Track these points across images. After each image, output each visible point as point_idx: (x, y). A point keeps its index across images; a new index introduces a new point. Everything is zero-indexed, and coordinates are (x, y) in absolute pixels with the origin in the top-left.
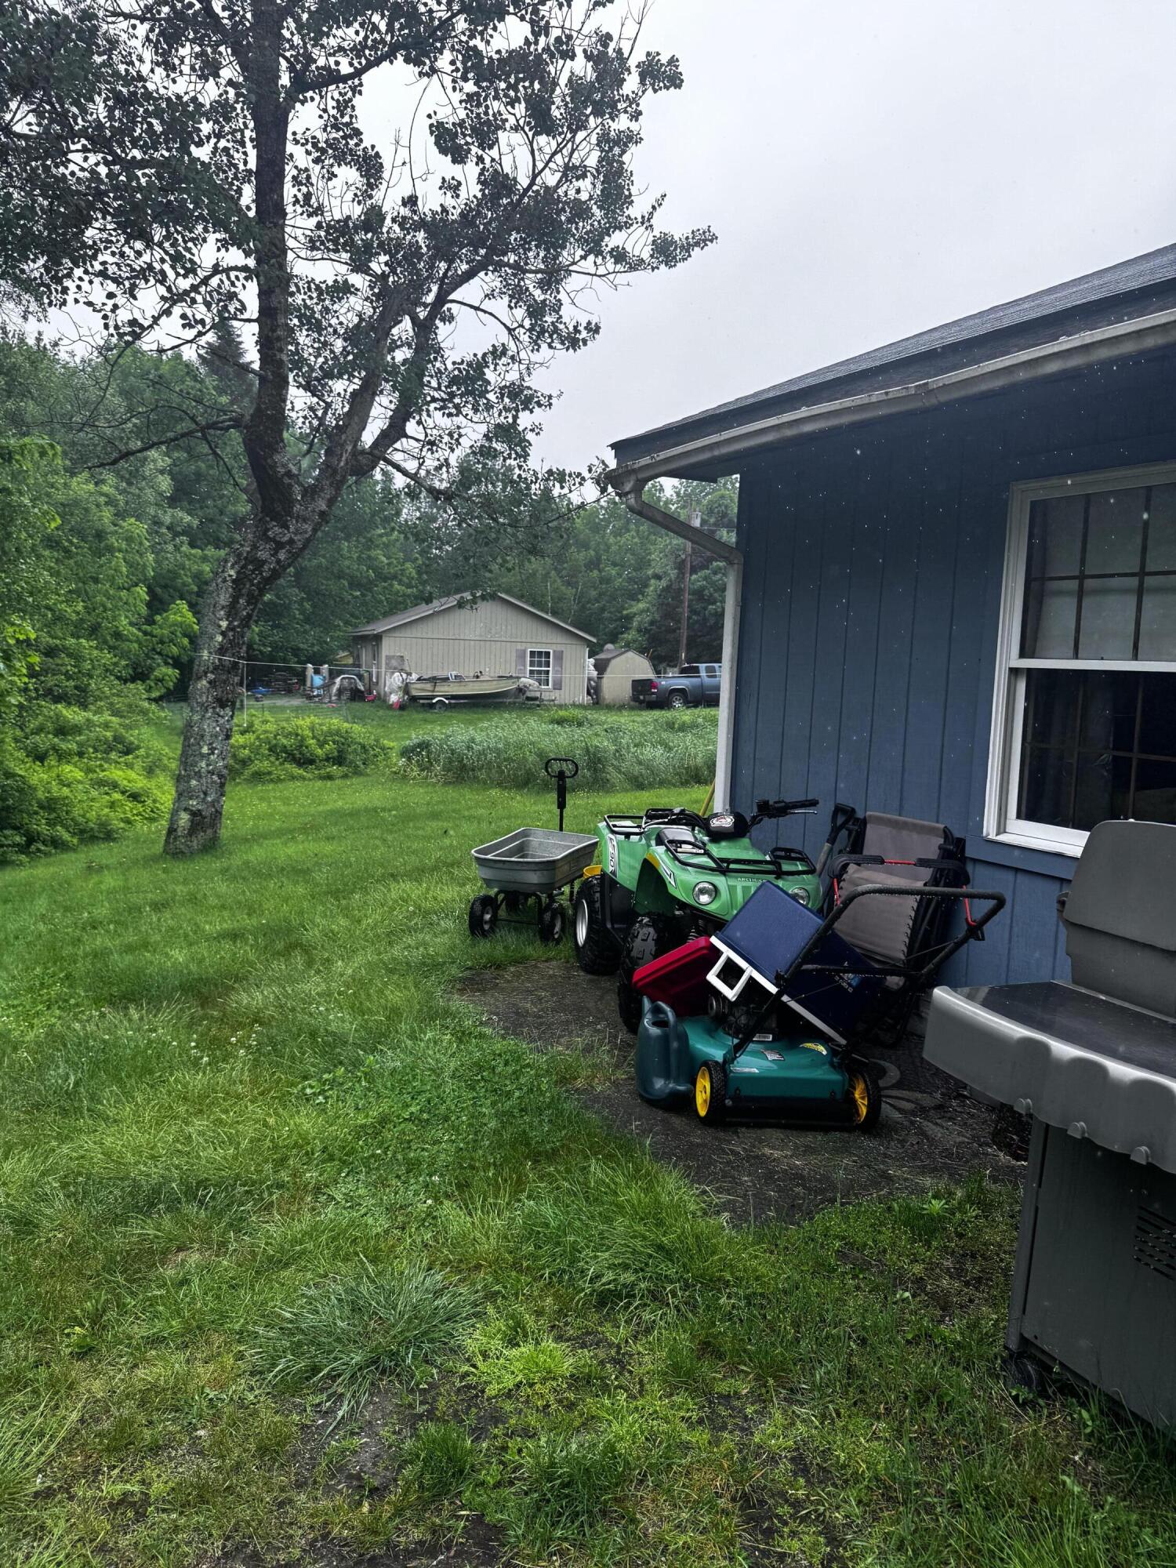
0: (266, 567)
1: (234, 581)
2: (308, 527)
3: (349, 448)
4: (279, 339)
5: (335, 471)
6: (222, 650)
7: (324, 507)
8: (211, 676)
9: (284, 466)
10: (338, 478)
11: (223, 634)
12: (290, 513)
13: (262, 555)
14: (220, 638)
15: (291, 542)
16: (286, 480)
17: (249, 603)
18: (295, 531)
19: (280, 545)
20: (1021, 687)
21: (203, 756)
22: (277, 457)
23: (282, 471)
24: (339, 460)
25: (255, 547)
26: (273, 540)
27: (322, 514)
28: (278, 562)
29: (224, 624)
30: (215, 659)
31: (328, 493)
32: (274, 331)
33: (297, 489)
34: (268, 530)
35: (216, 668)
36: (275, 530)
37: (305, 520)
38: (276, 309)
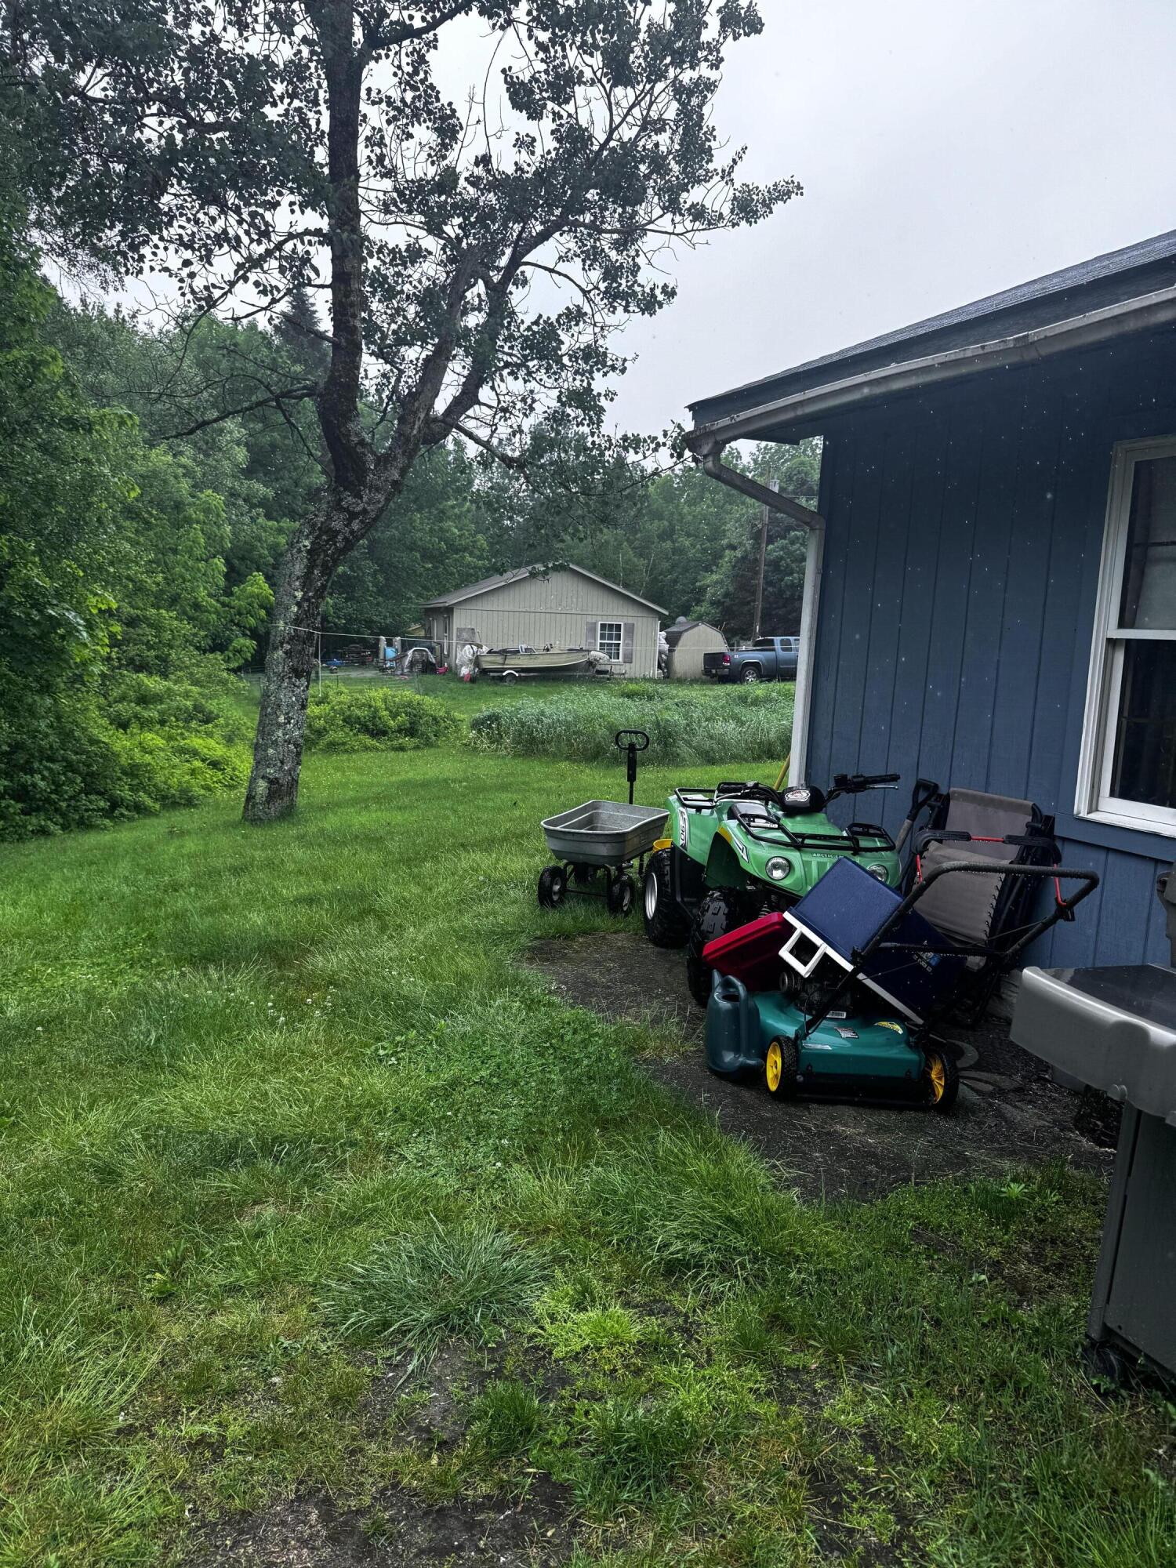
0: (340, 537)
1: (308, 552)
2: (381, 497)
3: (422, 416)
4: (352, 305)
5: (408, 440)
6: (297, 621)
7: (396, 476)
8: (287, 647)
9: (357, 434)
10: (411, 446)
11: (298, 604)
12: (363, 483)
13: (337, 524)
14: (295, 609)
15: (365, 511)
16: (359, 449)
17: (323, 574)
18: (368, 501)
19: (353, 516)
20: (1120, 658)
21: (279, 725)
22: (350, 426)
23: (356, 440)
24: (412, 428)
25: (329, 518)
26: (347, 510)
27: (395, 483)
28: (352, 532)
29: (299, 594)
30: (291, 629)
31: (401, 461)
32: (347, 296)
33: (370, 457)
34: (341, 500)
35: (292, 638)
36: (348, 500)
37: (378, 490)
38: (349, 274)
